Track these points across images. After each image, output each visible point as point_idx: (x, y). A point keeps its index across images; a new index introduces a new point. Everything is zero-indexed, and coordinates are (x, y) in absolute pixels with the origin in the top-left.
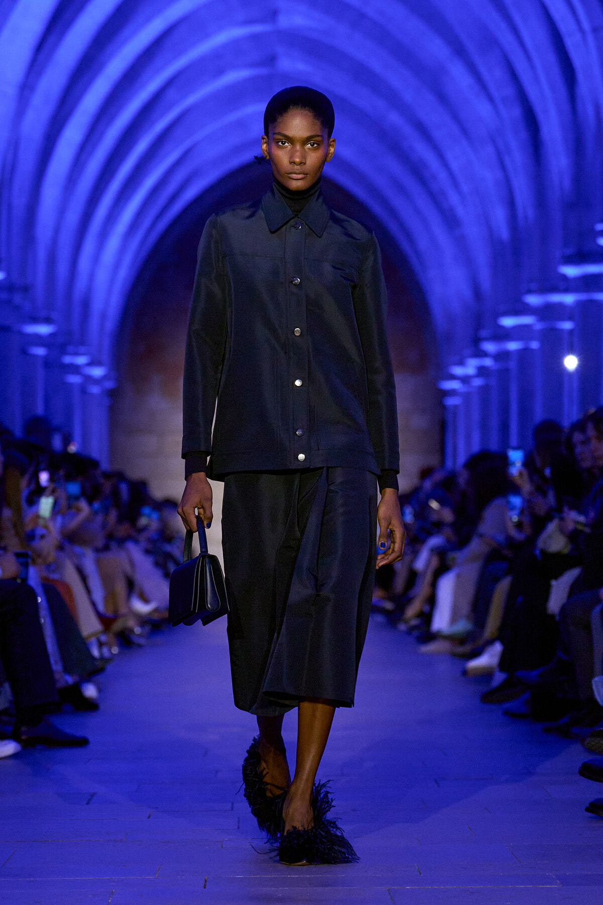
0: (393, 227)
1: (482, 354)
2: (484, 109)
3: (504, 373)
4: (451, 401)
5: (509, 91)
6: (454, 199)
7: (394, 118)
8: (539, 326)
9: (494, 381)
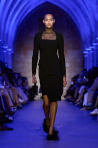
0: (73, 18)
1: (93, 46)
4: (86, 56)
6: (87, 12)
9: (95, 52)
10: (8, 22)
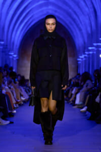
0: (69, 30)
1: (85, 54)
2: (87, 9)
3: (89, 58)
4: (79, 62)
5: (91, 6)
6: (80, 25)
7: (70, 10)
8: (96, 49)
9: (87, 59)
10: (14, 33)
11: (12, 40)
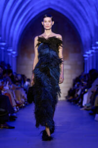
0: (74, 23)
1: (92, 49)
4: (86, 59)
6: (87, 18)
10: (13, 27)
11: (11, 35)
